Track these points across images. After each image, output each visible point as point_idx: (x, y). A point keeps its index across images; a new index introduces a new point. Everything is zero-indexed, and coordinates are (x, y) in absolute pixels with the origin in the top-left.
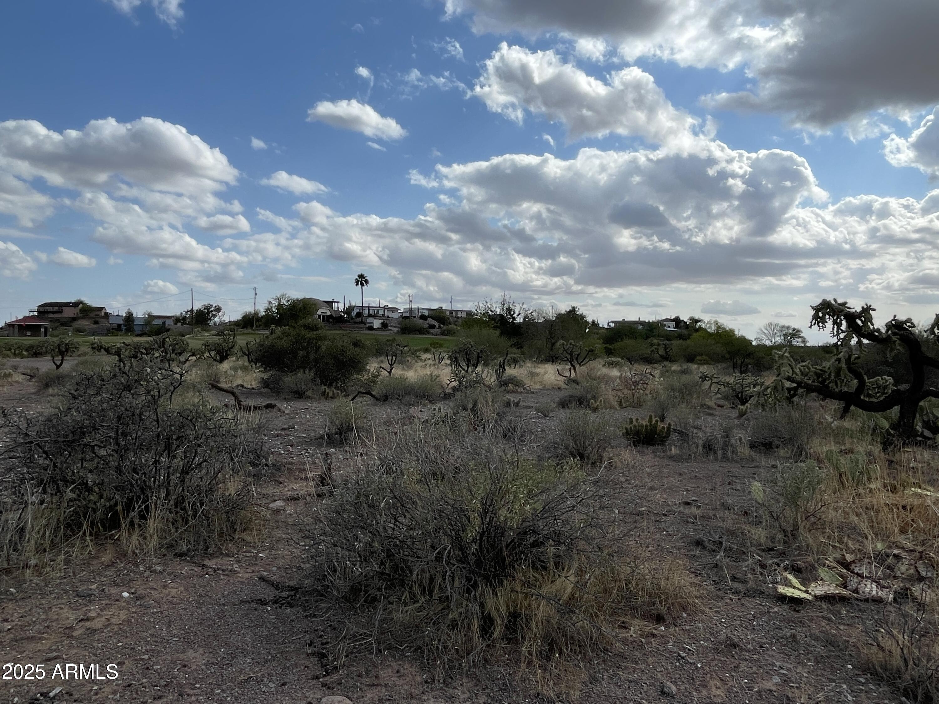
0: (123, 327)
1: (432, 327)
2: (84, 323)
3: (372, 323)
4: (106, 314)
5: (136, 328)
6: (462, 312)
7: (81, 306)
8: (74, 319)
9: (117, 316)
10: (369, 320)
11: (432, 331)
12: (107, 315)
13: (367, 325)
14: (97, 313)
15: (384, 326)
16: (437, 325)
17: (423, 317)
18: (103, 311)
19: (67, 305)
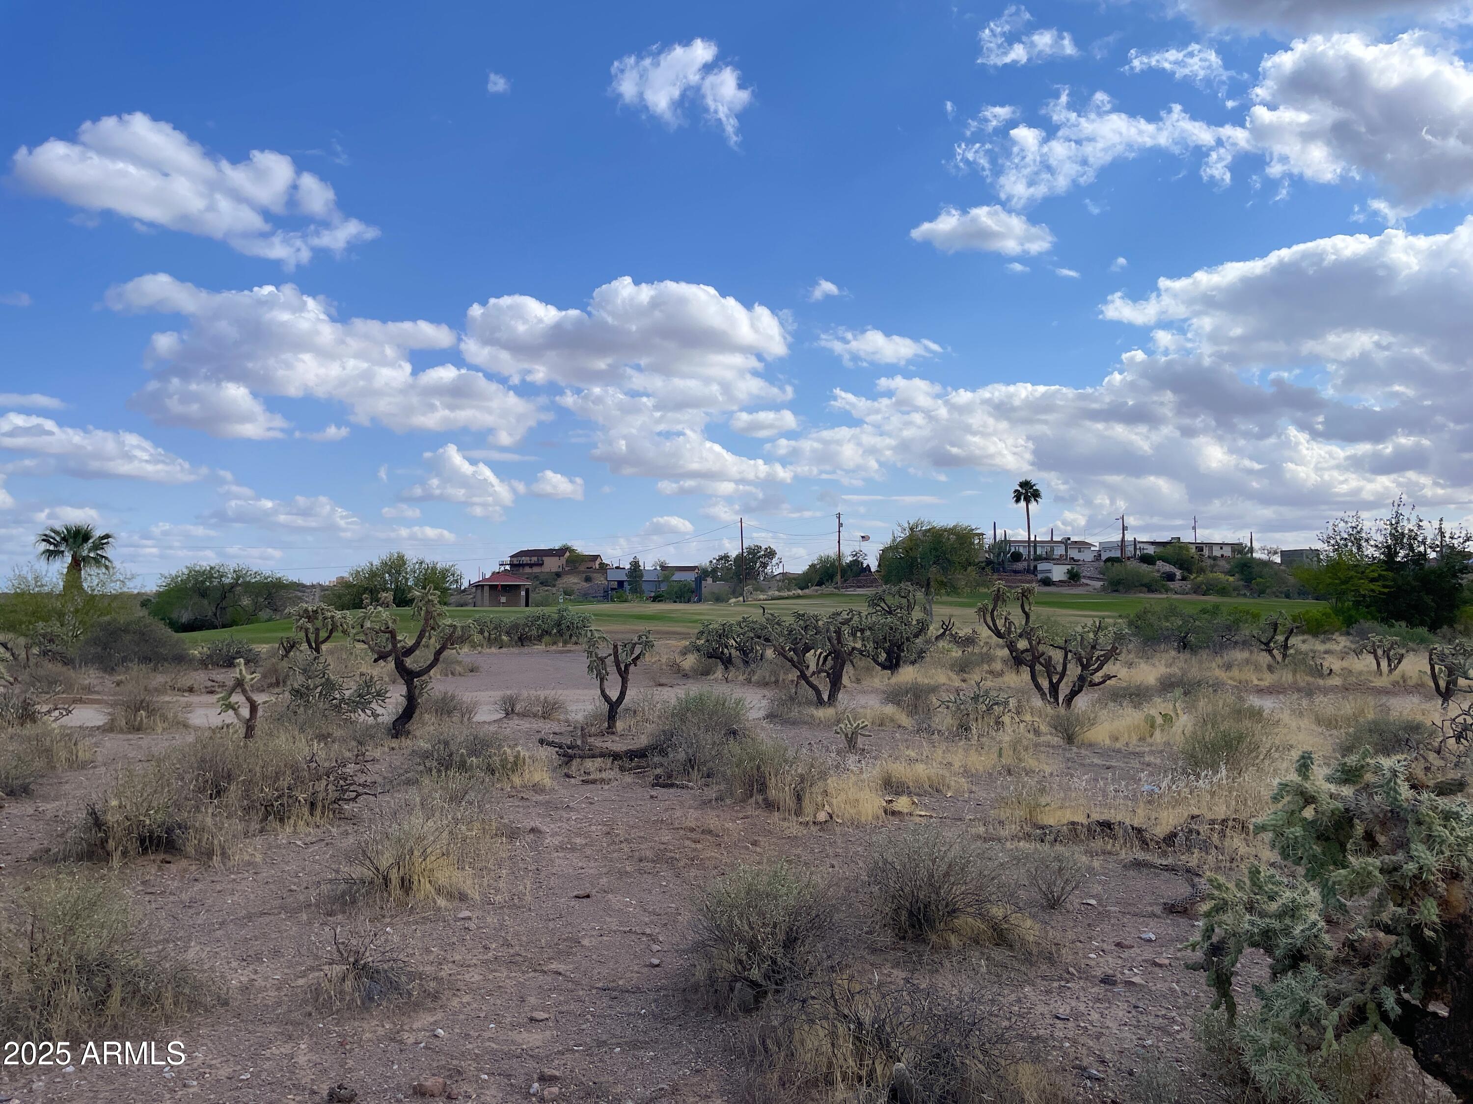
0: (626, 584)
1: (1170, 577)
2: (573, 581)
3: (1049, 571)
4: (602, 565)
5: (645, 587)
6: (1222, 545)
7: (568, 554)
8: (558, 575)
9: (617, 568)
10: (1042, 566)
11: (1171, 585)
12: (603, 567)
13: (1040, 576)
14: (590, 564)
15: (1074, 577)
16: (1178, 573)
17: (1147, 559)
18: (597, 563)
19: (550, 553)
